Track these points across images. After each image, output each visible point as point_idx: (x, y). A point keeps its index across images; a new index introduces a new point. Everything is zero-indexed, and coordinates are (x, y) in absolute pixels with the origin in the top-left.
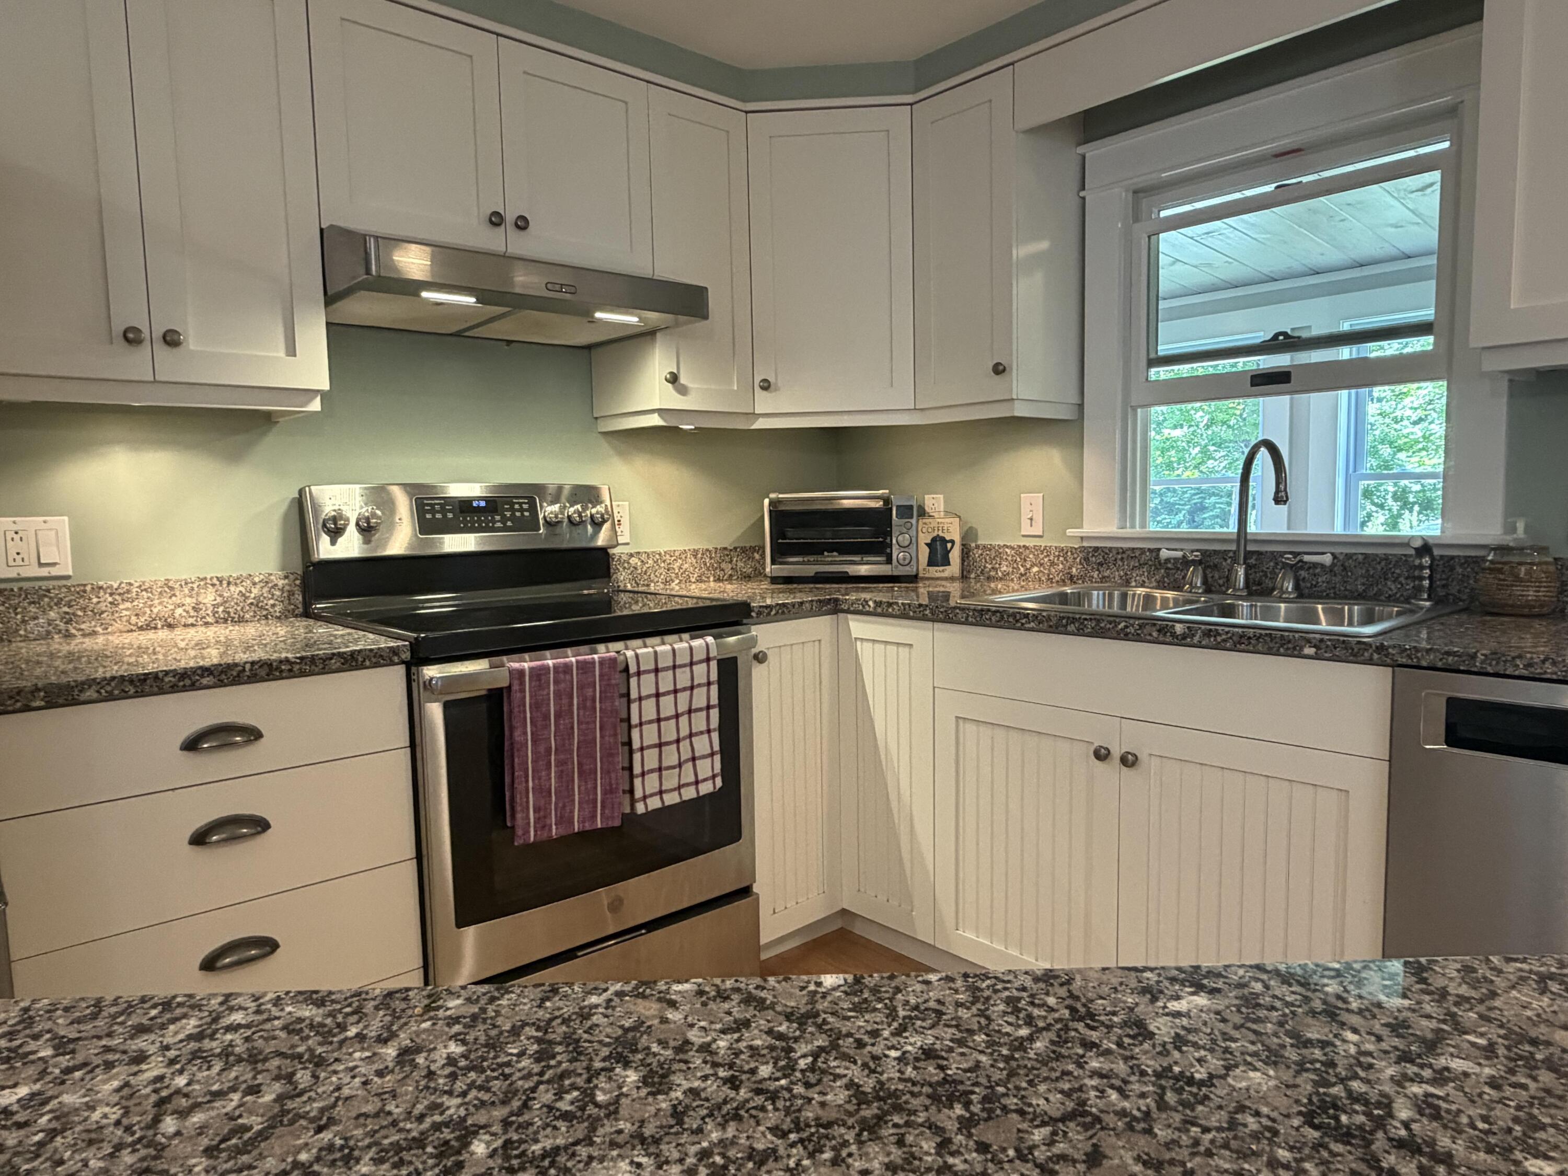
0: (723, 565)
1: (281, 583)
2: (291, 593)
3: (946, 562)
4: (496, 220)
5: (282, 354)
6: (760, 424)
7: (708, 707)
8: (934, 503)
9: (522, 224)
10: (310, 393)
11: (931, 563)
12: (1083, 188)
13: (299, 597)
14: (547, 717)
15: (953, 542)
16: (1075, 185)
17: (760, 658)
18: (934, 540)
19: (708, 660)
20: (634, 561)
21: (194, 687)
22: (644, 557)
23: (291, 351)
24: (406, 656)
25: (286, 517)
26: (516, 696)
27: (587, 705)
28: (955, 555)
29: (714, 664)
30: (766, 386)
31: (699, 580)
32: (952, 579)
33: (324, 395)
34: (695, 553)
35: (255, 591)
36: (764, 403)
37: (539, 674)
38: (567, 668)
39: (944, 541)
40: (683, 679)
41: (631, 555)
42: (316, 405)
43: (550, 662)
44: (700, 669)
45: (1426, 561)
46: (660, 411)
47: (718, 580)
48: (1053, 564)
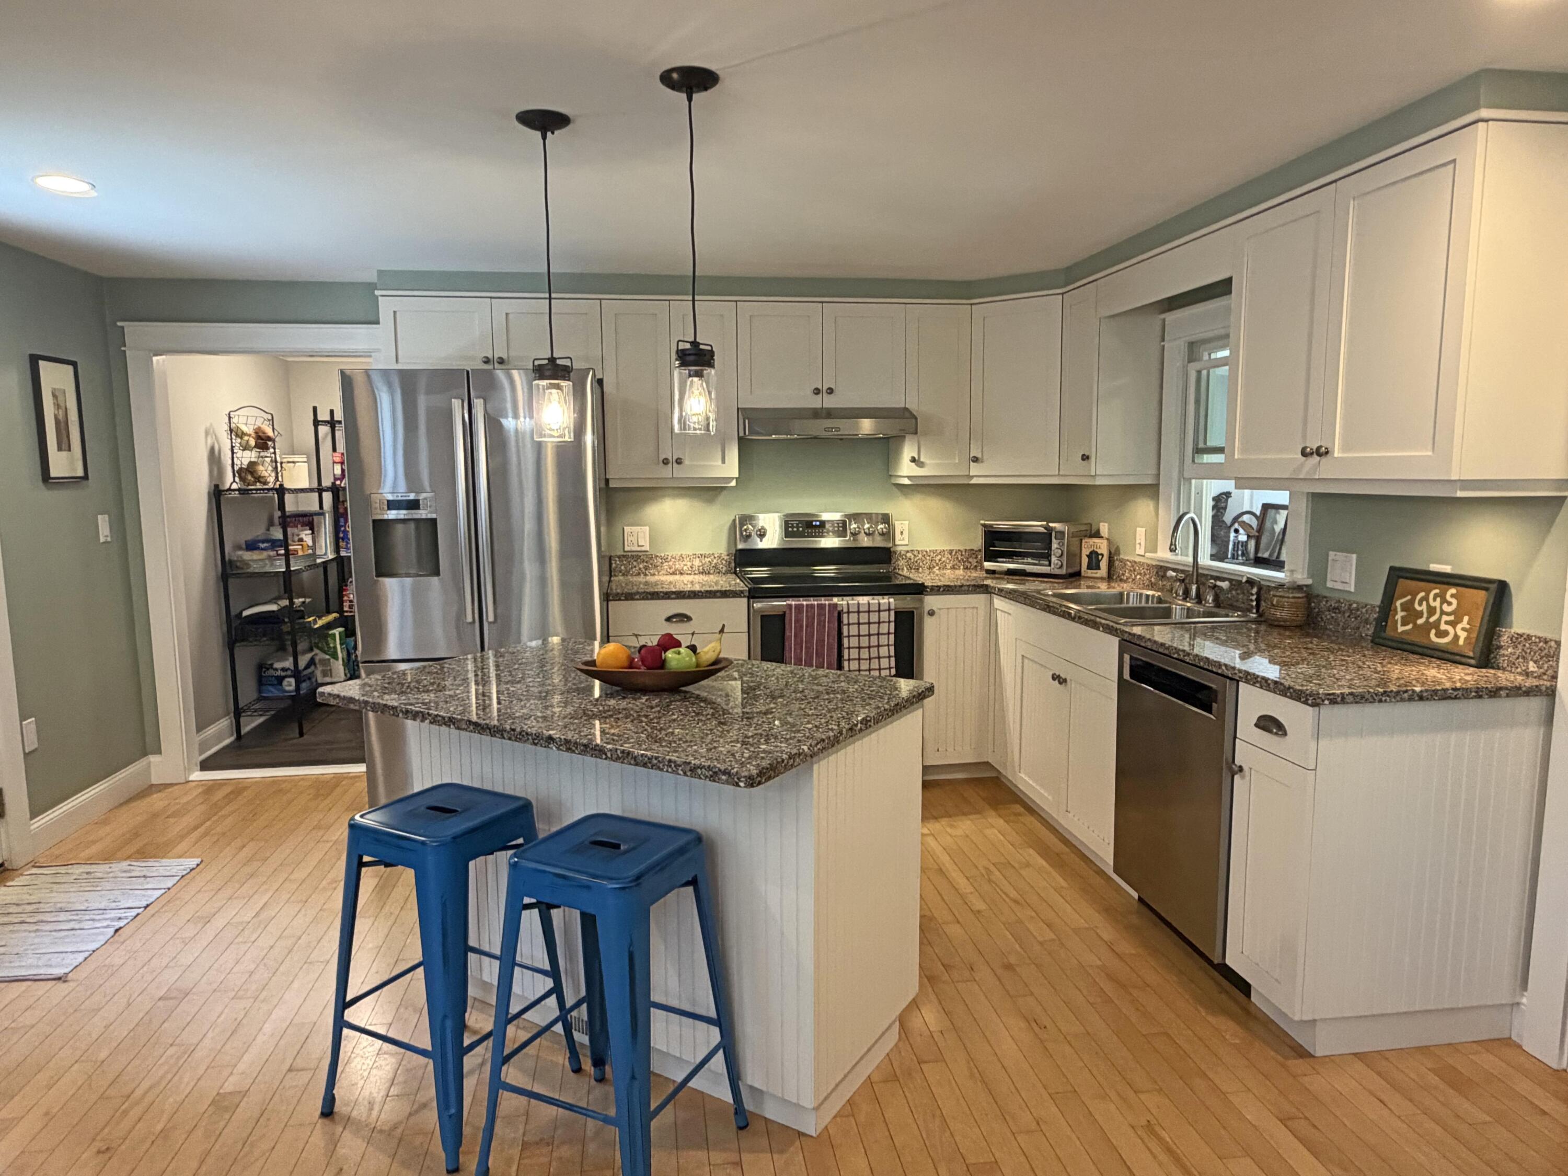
0: (970, 560)
1: (726, 558)
2: (730, 563)
3: (1098, 568)
4: (817, 391)
5: (720, 462)
6: (974, 481)
7: (889, 633)
8: (1104, 529)
9: (830, 391)
10: (732, 479)
11: (1090, 567)
12: (1163, 340)
13: (733, 565)
14: (802, 626)
15: (1102, 555)
16: (1159, 339)
17: (932, 613)
18: (1091, 553)
19: (889, 610)
20: (909, 555)
21: (669, 598)
22: (916, 553)
23: (723, 462)
24: (747, 594)
25: (730, 529)
26: (787, 616)
27: (821, 624)
28: (1104, 564)
29: (892, 613)
30: (976, 460)
31: (953, 568)
32: (1102, 579)
33: (737, 478)
34: (951, 552)
35: (715, 561)
36: (975, 469)
37: (799, 608)
38: (812, 606)
39: (1097, 554)
40: (874, 617)
41: (908, 552)
42: (733, 483)
43: (805, 603)
44: (884, 616)
45: (1255, 590)
46: (909, 477)
47: (966, 568)
48: (1145, 574)
